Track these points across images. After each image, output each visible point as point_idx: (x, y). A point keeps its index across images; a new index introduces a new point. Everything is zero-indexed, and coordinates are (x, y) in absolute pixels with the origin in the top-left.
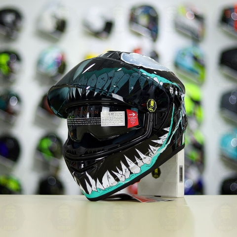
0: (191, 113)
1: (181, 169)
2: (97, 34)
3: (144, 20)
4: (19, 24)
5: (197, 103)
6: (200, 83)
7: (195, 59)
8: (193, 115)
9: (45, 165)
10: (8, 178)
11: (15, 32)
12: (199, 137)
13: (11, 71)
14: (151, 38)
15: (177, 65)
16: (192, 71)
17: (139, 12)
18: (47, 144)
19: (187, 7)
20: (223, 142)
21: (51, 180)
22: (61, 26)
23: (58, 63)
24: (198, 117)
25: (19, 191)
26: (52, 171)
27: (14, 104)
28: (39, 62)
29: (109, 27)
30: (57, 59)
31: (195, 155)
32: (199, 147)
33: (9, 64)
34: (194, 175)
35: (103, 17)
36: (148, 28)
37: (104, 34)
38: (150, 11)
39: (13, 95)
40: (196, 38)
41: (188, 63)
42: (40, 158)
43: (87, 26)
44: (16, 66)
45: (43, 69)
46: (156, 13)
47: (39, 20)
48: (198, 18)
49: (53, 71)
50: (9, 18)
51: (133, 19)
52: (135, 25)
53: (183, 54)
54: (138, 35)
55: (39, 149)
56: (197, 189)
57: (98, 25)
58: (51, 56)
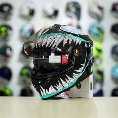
0: (97, 56)
1: (91, 84)
2: (50, 17)
3: (73, 10)
4: (11, 12)
5: (100, 51)
6: (101, 41)
7: (99, 29)
8: (98, 57)
9: (24, 82)
10: (6, 88)
11: (9, 16)
12: (101, 68)
13: (7, 35)
14: (77, 19)
15: (90, 32)
16: (97, 35)
17: (71, 6)
18: (25, 71)
19: (95, 3)
20: (113, 70)
21: (27, 89)
22: (32, 13)
23: (31, 31)
24: (100, 58)
25: (11, 95)
26: (28, 85)
27: (8, 51)
28: (21, 31)
29: (56, 13)
30: (30, 29)
31: (98, 77)
32: (101, 73)
33: (6, 31)
34: (98, 87)
35: (53, 8)
36: (75, 13)
37: (54, 17)
38: (76, 5)
39: (8, 47)
40: (99, 19)
41: (95, 31)
42: (21, 78)
43: (45, 13)
44: (10, 32)
45: (23, 34)
46: (79, 6)
47: (21, 10)
48: (100, 8)
49: (28, 35)
50: (6, 9)
51: (68, 9)
52: (69, 12)
53: (93, 26)
54: (71, 17)
55: (21, 74)
56: (100, 94)
57: (51, 12)
58: (27, 27)
